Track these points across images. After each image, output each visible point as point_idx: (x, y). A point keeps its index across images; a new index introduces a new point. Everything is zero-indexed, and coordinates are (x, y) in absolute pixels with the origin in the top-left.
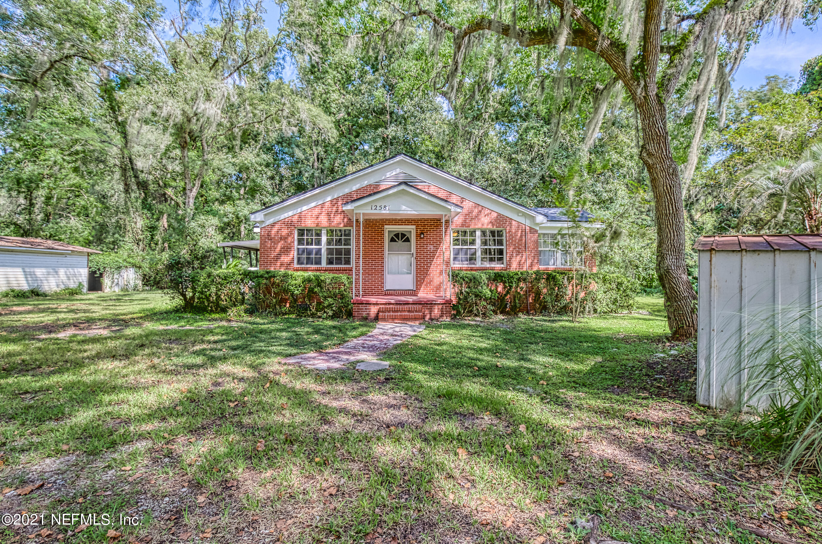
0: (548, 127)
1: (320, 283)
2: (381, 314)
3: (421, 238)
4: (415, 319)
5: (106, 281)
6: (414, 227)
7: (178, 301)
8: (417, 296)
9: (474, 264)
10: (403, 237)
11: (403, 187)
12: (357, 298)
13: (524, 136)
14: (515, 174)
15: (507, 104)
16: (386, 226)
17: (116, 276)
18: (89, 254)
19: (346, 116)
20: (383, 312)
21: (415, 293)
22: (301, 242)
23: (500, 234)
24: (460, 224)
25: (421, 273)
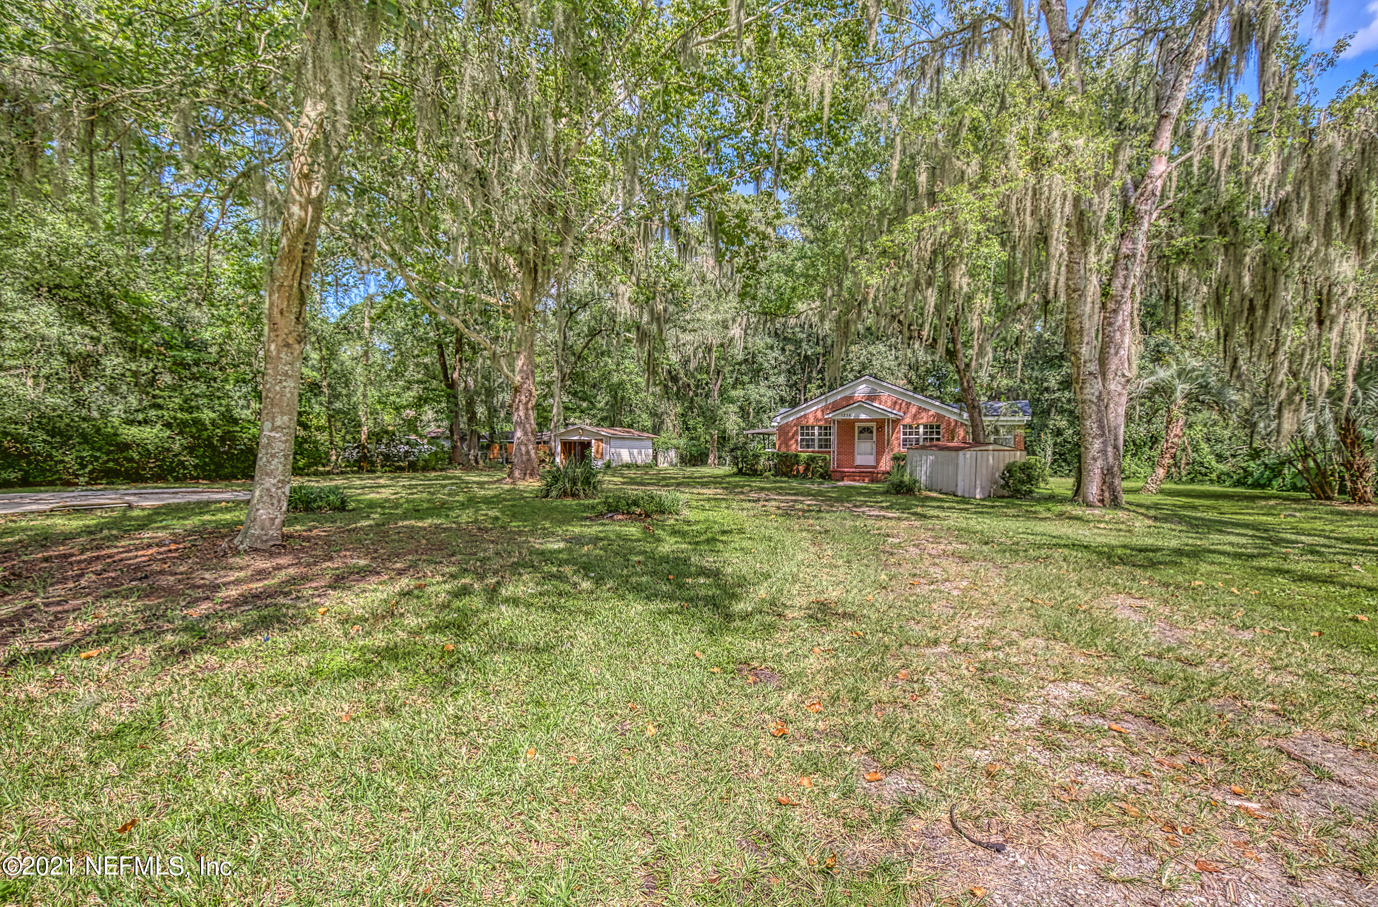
1: (814, 459)
3: (880, 431)
5: (660, 459)
6: (875, 424)
10: (868, 430)
12: (834, 468)
16: (856, 424)
17: (666, 455)
18: (652, 439)
21: (875, 467)
22: (802, 435)
23: (938, 427)
24: (907, 420)
25: (879, 453)
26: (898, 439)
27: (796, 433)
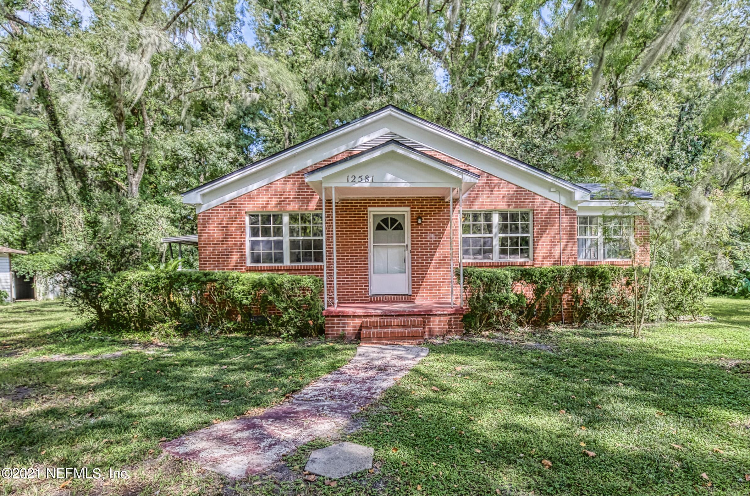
0: (567, 90)
1: (276, 290)
2: (364, 331)
3: (418, 224)
4: (413, 337)
5: (39, 287)
6: (408, 209)
7: (90, 315)
8: (413, 302)
9: (489, 258)
10: (394, 224)
11: (392, 147)
12: (329, 308)
13: (537, 103)
14: (526, 150)
15: (515, 66)
16: (370, 209)
17: (49, 281)
18: (11, 255)
19: (320, 84)
20: (367, 327)
21: (411, 299)
22: (255, 232)
23: (526, 216)
25: (418, 272)
27: (240, 229)
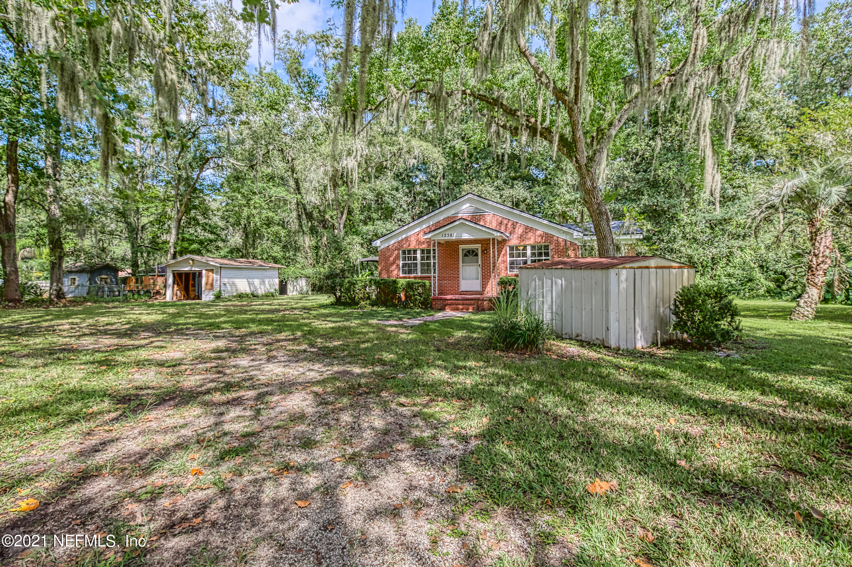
3: (485, 253)
5: (290, 287)
6: (480, 245)
8: (482, 295)
10: (474, 253)
11: (461, 221)
16: (460, 246)
17: (295, 284)
18: (279, 269)
20: (449, 305)
21: (481, 293)
22: (404, 259)
23: (547, 247)
24: (514, 241)
25: (485, 279)
26: (504, 262)
27: (397, 258)
